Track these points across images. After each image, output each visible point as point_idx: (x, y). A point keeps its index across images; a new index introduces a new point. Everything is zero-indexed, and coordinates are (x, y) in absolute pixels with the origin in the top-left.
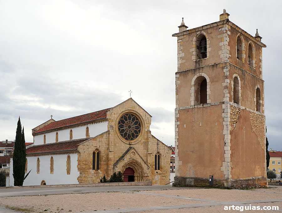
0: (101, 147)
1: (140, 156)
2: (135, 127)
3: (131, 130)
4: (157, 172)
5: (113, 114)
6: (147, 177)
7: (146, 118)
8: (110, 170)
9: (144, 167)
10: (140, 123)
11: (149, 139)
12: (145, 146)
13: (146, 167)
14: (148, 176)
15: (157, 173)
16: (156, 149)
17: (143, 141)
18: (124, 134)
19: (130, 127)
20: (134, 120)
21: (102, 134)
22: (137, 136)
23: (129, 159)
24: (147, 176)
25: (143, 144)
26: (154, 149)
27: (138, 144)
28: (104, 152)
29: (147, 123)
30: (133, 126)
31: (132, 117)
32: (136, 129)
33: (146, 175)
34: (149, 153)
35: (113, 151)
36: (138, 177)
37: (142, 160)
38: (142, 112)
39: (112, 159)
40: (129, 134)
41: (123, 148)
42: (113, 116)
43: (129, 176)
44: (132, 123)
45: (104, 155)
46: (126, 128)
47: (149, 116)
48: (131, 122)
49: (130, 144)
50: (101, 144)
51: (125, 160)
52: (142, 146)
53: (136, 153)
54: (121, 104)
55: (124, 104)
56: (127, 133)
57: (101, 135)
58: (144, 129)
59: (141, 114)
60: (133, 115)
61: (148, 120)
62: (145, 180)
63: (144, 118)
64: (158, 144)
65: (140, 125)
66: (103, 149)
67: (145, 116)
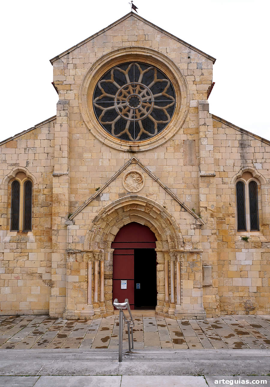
0: (31, 165)
1: (160, 185)
2: (153, 100)
3: (140, 111)
4: (245, 239)
5: (71, 66)
6: (195, 257)
7: (193, 66)
8: (58, 231)
9: (178, 221)
10: (171, 86)
11: (202, 129)
12: (191, 155)
13: (188, 222)
14: (198, 253)
15: (243, 243)
16: (239, 163)
17: (184, 137)
18: (116, 124)
19: (134, 101)
20: (152, 78)
21: (35, 128)
22: (161, 127)
23: (120, 195)
24: (192, 253)
25: (182, 150)
26: (230, 162)
27: (163, 149)
28: (41, 180)
29: (198, 79)
30: (147, 98)
31: (142, 72)
32: (156, 107)
33: (188, 248)
34: (203, 173)
35: (67, 175)
36: (166, 256)
37: (170, 198)
38: (174, 50)
39: (61, 197)
40: (132, 123)
41: (106, 163)
42: (72, 72)
43: (136, 250)
44: (142, 88)
45: (41, 187)
46: (121, 105)
47: (203, 60)
48: (138, 87)
49: (133, 152)
50: (31, 157)
51: (102, 199)
52: (179, 155)
53: (144, 175)
54: (97, 34)
55: (108, 33)
56: (126, 121)
57: (31, 130)
58: (184, 101)
59: (172, 56)
60: (144, 65)
61: (198, 73)
62: (185, 265)
63: (183, 66)
64: (242, 145)
65: (171, 90)
66: (40, 169)
67: (188, 60)
